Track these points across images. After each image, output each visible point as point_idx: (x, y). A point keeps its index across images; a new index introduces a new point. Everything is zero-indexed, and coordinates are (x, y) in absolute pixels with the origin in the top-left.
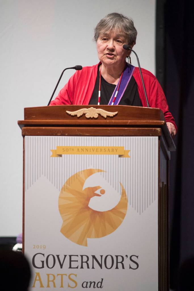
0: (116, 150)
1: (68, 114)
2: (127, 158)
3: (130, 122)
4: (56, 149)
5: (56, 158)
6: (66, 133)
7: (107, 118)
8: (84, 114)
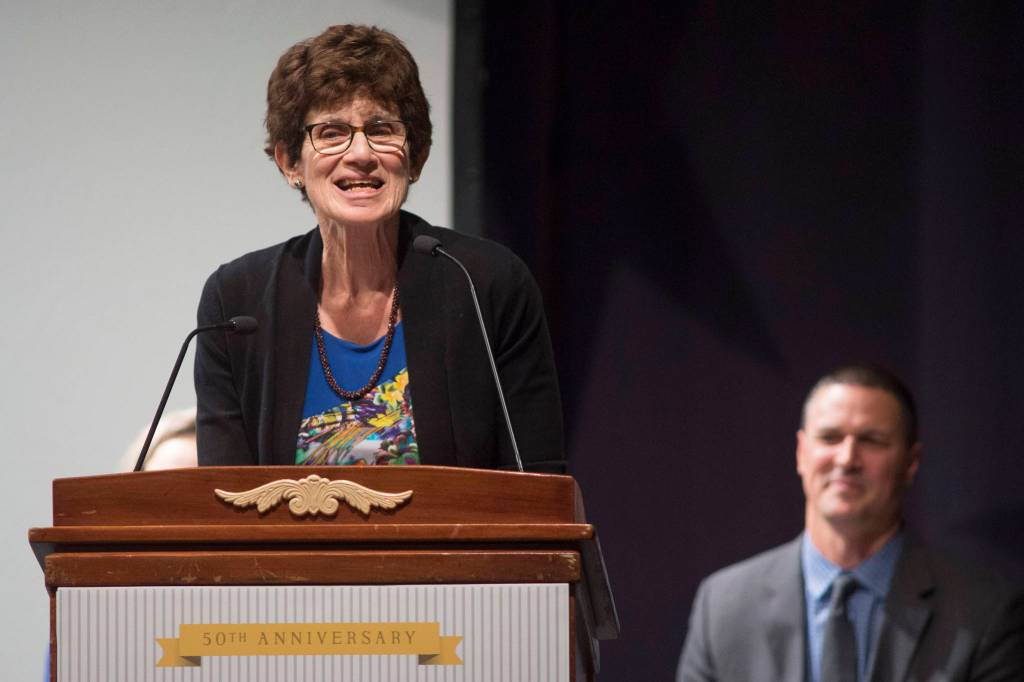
0: (410, 638)
1: (221, 500)
2: (450, 668)
3: (461, 530)
4: (177, 636)
5: (178, 669)
6: (216, 575)
7: (373, 513)
8: (285, 501)
